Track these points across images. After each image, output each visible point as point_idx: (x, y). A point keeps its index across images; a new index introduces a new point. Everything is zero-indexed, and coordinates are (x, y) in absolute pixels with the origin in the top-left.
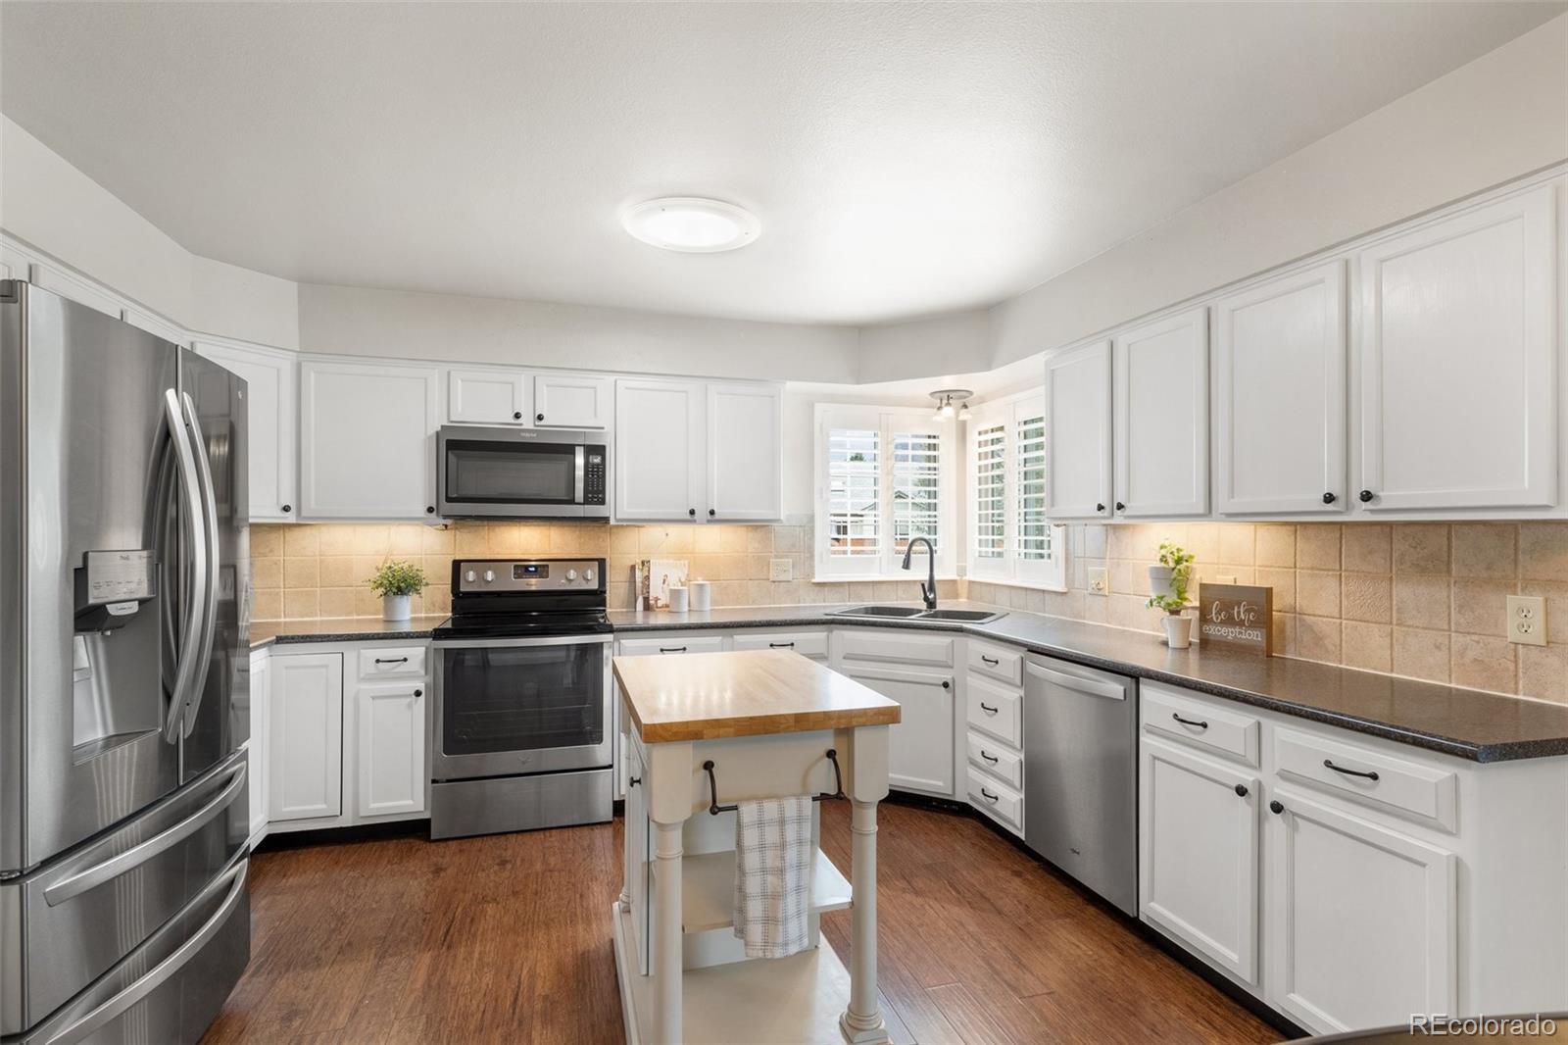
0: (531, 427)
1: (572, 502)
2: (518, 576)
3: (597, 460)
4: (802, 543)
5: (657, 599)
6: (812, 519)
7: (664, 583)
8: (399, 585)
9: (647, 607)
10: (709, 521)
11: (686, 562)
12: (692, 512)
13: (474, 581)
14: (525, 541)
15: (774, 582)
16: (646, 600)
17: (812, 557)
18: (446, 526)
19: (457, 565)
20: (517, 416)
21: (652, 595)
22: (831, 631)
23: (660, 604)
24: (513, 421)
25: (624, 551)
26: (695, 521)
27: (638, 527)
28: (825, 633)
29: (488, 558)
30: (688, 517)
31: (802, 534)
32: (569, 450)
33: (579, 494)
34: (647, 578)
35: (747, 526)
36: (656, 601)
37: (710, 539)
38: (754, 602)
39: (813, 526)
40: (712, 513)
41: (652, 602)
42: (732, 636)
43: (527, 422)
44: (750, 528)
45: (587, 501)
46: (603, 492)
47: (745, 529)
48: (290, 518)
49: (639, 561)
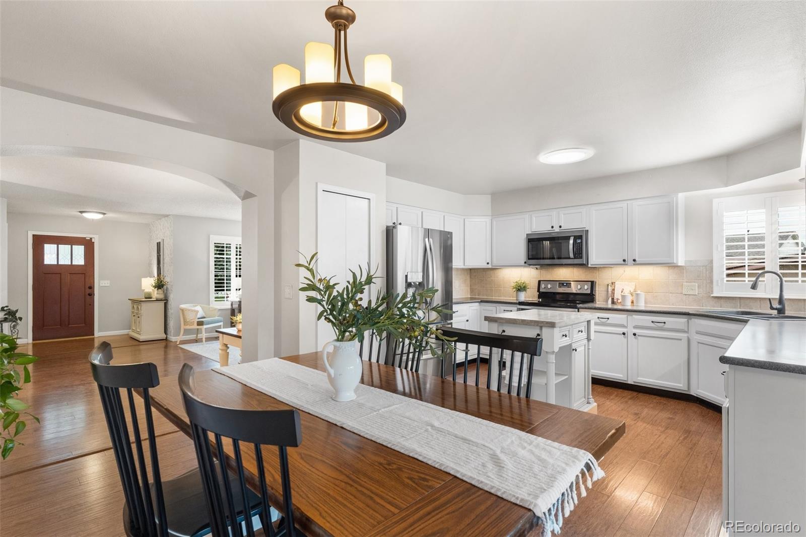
0: (559, 231)
1: (569, 258)
2: (560, 287)
3: (579, 241)
4: (704, 275)
5: (618, 299)
6: (711, 262)
7: (622, 292)
8: (521, 288)
9: (613, 302)
10: (634, 264)
11: (634, 283)
12: (624, 261)
13: (551, 288)
14: (563, 273)
15: (686, 295)
16: (613, 299)
17: (712, 282)
18: (537, 268)
19: (539, 282)
20: (552, 227)
21: (616, 297)
22: (691, 319)
23: (619, 301)
24: (551, 229)
25: (603, 279)
26: (627, 264)
27: (611, 267)
28: (686, 320)
29: (552, 280)
30: (623, 262)
31: (704, 271)
32: (568, 238)
33: (571, 255)
34: (614, 290)
35: (669, 267)
36: (617, 301)
37: (646, 274)
39: (713, 266)
40: (634, 260)
41: (615, 300)
42: (632, 315)
43: (557, 229)
44: (670, 268)
45: (575, 258)
46: (582, 254)
47: (667, 268)
48: (490, 266)
49: (610, 282)
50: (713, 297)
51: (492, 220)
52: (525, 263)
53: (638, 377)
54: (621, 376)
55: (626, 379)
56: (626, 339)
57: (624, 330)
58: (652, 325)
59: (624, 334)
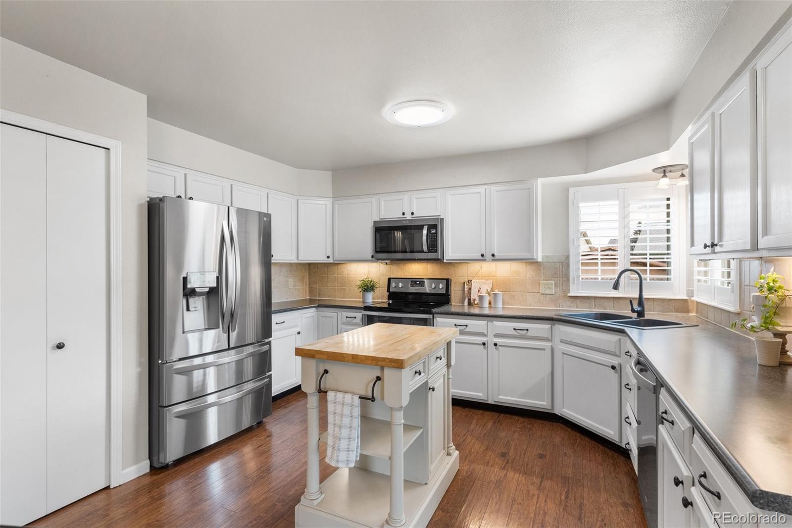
0: (410, 218)
1: (422, 252)
2: (412, 286)
3: (434, 231)
4: (561, 272)
5: (474, 300)
6: (568, 257)
7: (479, 292)
8: (368, 287)
9: (470, 304)
10: (493, 260)
11: (491, 281)
12: (482, 255)
13: (402, 287)
14: (416, 270)
15: (543, 294)
16: (469, 300)
17: (568, 280)
18: (386, 263)
19: (389, 279)
20: (404, 214)
21: (472, 297)
22: (554, 325)
23: (476, 302)
24: (402, 216)
25: (459, 276)
26: (485, 260)
27: (467, 263)
28: (550, 326)
29: (403, 277)
30: (481, 258)
31: (561, 267)
32: (421, 227)
33: (425, 248)
34: (470, 289)
35: (526, 262)
36: (474, 301)
37: (503, 270)
38: (530, 305)
39: (569, 262)
40: (493, 255)
41: (472, 301)
42: (492, 322)
43: (408, 216)
44: (527, 264)
45: (429, 251)
46: (436, 247)
47: (525, 264)
48: (331, 260)
49: (466, 280)
50: (569, 296)
51: (333, 202)
52: (372, 257)
53: (499, 395)
54: (481, 394)
55: (486, 399)
56: (486, 351)
57: (484, 339)
58: (514, 333)
59: (484, 344)
